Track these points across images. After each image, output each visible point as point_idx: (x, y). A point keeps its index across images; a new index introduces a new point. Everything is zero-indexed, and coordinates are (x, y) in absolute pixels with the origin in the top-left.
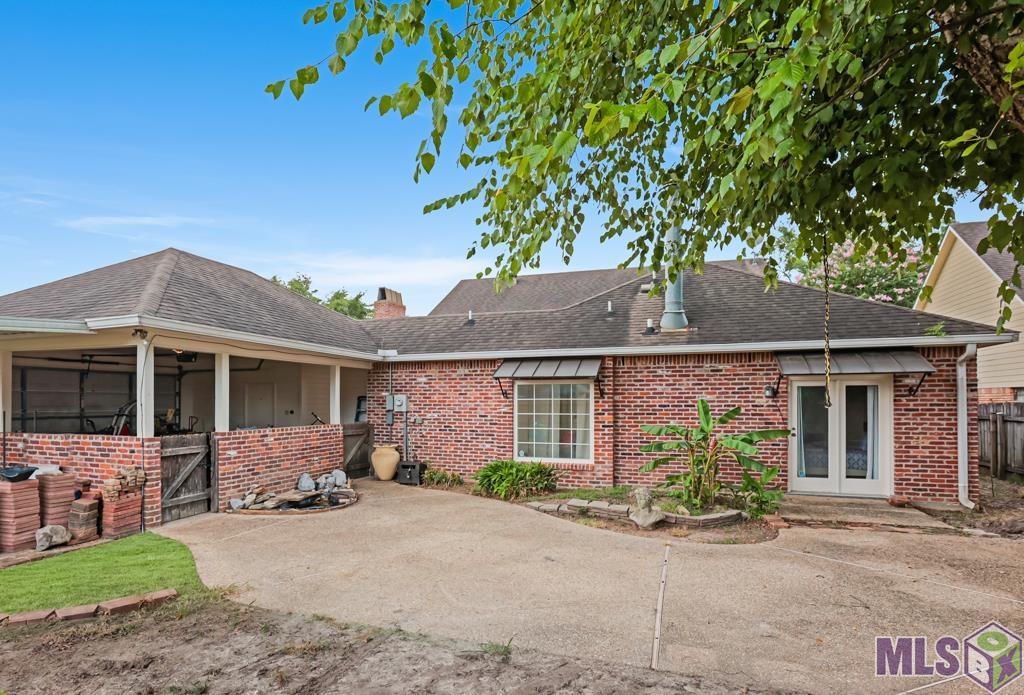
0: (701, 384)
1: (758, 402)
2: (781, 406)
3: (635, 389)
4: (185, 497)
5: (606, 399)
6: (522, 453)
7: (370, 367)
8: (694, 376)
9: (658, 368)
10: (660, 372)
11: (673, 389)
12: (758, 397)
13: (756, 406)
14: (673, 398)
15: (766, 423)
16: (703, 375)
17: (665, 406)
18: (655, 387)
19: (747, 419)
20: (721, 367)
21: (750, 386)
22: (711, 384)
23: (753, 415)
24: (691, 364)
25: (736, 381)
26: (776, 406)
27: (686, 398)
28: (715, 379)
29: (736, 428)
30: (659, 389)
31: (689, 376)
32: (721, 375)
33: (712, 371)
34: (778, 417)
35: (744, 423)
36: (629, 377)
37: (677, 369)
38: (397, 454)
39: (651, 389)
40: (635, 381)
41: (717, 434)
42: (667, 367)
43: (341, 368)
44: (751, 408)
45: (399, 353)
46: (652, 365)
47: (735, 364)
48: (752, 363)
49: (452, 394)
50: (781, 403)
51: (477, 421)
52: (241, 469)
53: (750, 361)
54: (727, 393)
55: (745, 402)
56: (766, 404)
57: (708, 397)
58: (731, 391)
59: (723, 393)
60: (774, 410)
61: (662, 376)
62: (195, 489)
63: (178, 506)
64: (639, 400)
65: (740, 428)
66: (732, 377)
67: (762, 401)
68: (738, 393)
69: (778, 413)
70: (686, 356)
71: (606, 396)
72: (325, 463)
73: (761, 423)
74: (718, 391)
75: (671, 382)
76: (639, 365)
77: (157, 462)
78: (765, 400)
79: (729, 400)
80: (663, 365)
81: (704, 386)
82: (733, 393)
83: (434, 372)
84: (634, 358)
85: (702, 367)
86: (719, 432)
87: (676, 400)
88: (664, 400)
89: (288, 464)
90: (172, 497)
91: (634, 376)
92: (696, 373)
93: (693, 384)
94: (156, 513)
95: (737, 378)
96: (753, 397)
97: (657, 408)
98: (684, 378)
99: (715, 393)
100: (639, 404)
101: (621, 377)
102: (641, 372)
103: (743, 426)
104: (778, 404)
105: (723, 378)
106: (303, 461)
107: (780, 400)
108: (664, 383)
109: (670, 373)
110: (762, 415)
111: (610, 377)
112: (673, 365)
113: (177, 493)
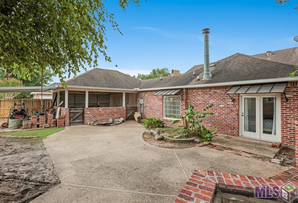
0: (211, 97)
1: (229, 103)
2: (236, 105)
3: (193, 98)
4: (77, 121)
5: (184, 101)
6: (165, 116)
7: (137, 92)
8: (209, 94)
9: (199, 92)
10: (199, 93)
11: (203, 98)
12: (229, 101)
13: (228, 105)
14: (203, 101)
15: (231, 111)
16: (211, 94)
17: (201, 104)
18: (198, 98)
19: (225, 109)
20: (217, 91)
21: (226, 98)
22: (214, 97)
23: (227, 107)
24: (208, 90)
25: (222, 96)
26: (234, 105)
27: (206, 101)
28: (215, 95)
29: (222, 112)
30: (199, 98)
31: (207, 94)
32: (217, 94)
33: (214, 92)
34: (235, 109)
35: (224, 110)
36: (191, 94)
37: (204, 92)
38: (140, 115)
39: (197, 98)
40: (193, 96)
41: (216, 114)
42: (201, 91)
43: (125, 93)
44: (226, 105)
45: (139, 89)
46: (197, 91)
47: (221, 90)
48: (227, 90)
49: (152, 99)
50: (236, 104)
51: (157, 107)
52: (91, 116)
53: (226, 89)
54: (219, 100)
55: (224, 103)
56: (231, 104)
57: (213, 101)
58: (220, 99)
59: (217, 100)
60: (234, 106)
61: (200, 94)
62: (80, 119)
63: (75, 123)
64: (194, 102)
65: (223, 112)
66: (220, 94)
67: (230, 103)
68: (222, 100)
69: (235, 107)
70: (207, 88)
71: (184, 100)
72: (119, 116)
73: (229, 111)
74: (216, 99)
75: (202, 96)
76: (194, 91)
77: (68, 113)
78: (231, 102)
79: (219, 102)
80: (200, 91)
81: (212, 98)
82: (221, 100)
83: (148, 93)
84: (192, 89)
85: (211, 91)
86: (216, 113)
87: (204, 102)
88: (200, 102)
89: (106, 115)
90: (73, 120)
91: (193, 94)
92: (209, 93)
93: (209, 97)
94: (68, 123)
95: (222, 95)
96: (227, 101)
97: (198, 104)
98: (206, 95)
99: (215, 100)
100: (194, 103)
101: (189, 94)
102: (194, 93)
103: (224, 111)
104: (235, 104)
105: (217, 95)
106: (111, 115)
107: (236, 102)
108: (200, 96)
109: (202, 93)
110: (230, 108)
111: (184, 94)
112: (203, 91)
113: (75, 120)
